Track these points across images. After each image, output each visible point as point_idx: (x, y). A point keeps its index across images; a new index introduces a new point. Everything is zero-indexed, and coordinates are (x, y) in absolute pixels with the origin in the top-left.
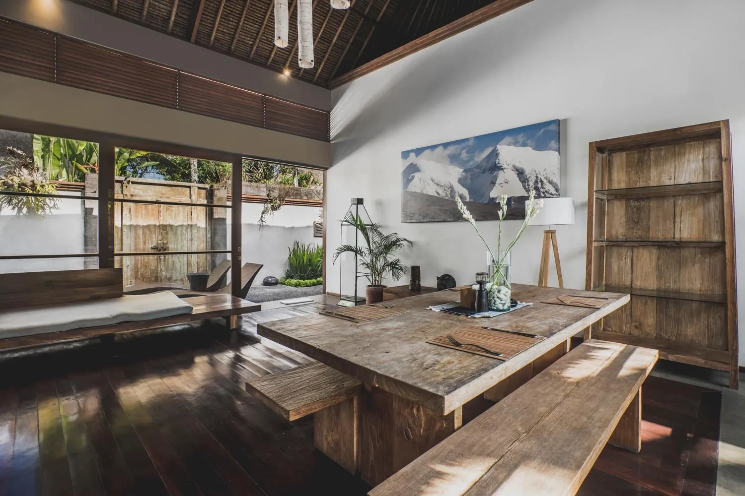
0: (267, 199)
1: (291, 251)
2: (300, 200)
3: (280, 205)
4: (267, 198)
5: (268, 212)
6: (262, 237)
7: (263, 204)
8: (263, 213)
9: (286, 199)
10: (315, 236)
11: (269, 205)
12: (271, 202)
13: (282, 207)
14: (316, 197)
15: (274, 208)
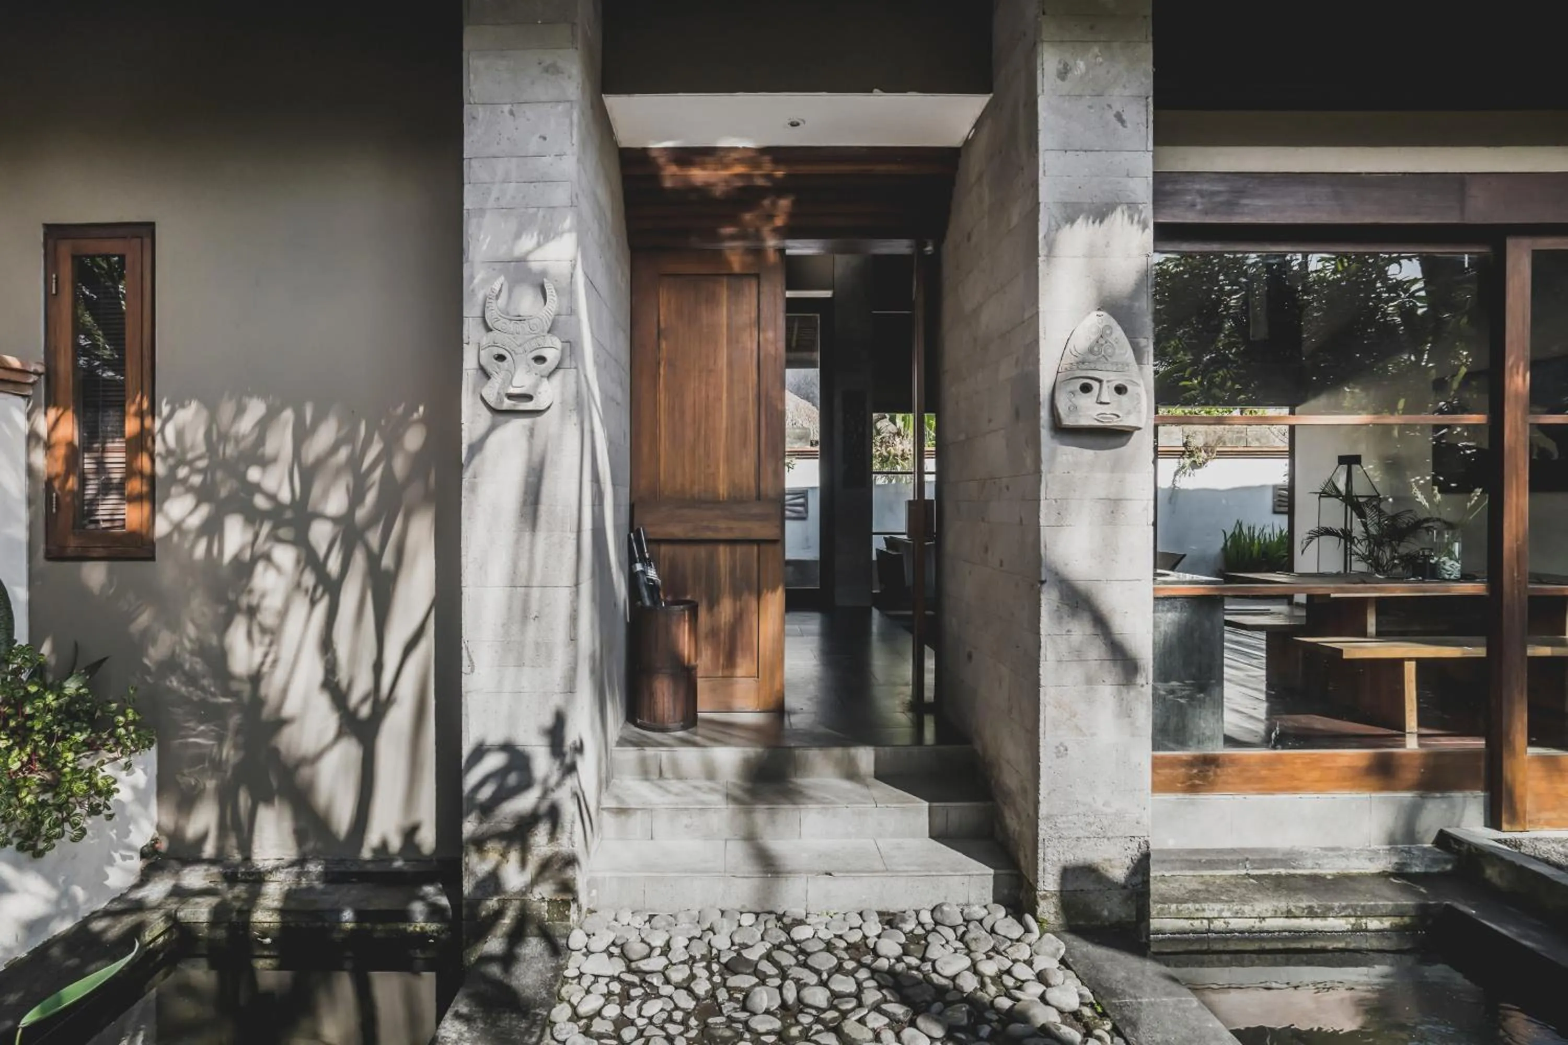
0: (1184, 452)
1: (1228, 537)
2: (1246, 449)
3: (1207, 460)
4: (1183, 449)
5: (1185, 473)
6: (1174, 512)
7: (1177, 460)
8: (1176, 474)
9: (1218, 449)
10: (1275, 512)
11: (1187, 461)
12: (1190, 456)
13: (1209, 462)
14: (1277, 440)
15: (1194, 465)
